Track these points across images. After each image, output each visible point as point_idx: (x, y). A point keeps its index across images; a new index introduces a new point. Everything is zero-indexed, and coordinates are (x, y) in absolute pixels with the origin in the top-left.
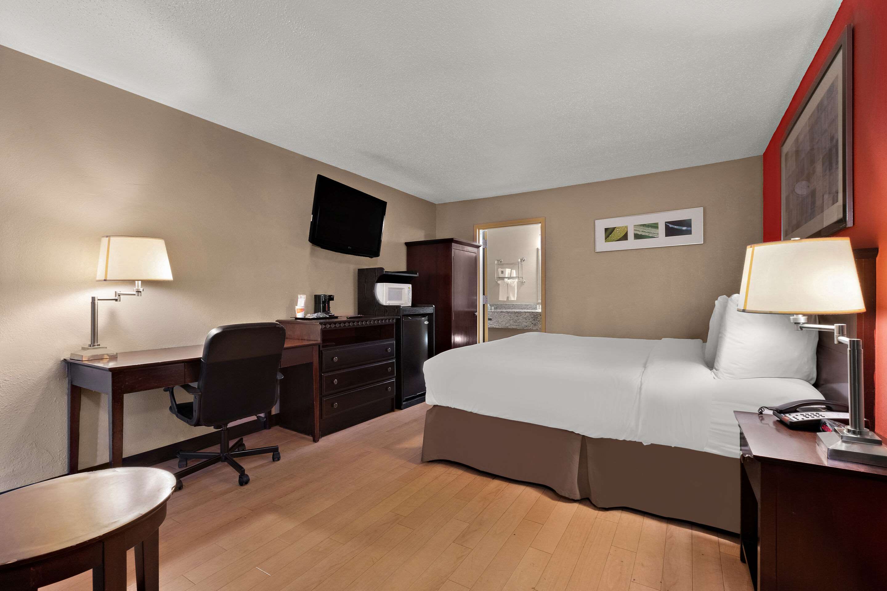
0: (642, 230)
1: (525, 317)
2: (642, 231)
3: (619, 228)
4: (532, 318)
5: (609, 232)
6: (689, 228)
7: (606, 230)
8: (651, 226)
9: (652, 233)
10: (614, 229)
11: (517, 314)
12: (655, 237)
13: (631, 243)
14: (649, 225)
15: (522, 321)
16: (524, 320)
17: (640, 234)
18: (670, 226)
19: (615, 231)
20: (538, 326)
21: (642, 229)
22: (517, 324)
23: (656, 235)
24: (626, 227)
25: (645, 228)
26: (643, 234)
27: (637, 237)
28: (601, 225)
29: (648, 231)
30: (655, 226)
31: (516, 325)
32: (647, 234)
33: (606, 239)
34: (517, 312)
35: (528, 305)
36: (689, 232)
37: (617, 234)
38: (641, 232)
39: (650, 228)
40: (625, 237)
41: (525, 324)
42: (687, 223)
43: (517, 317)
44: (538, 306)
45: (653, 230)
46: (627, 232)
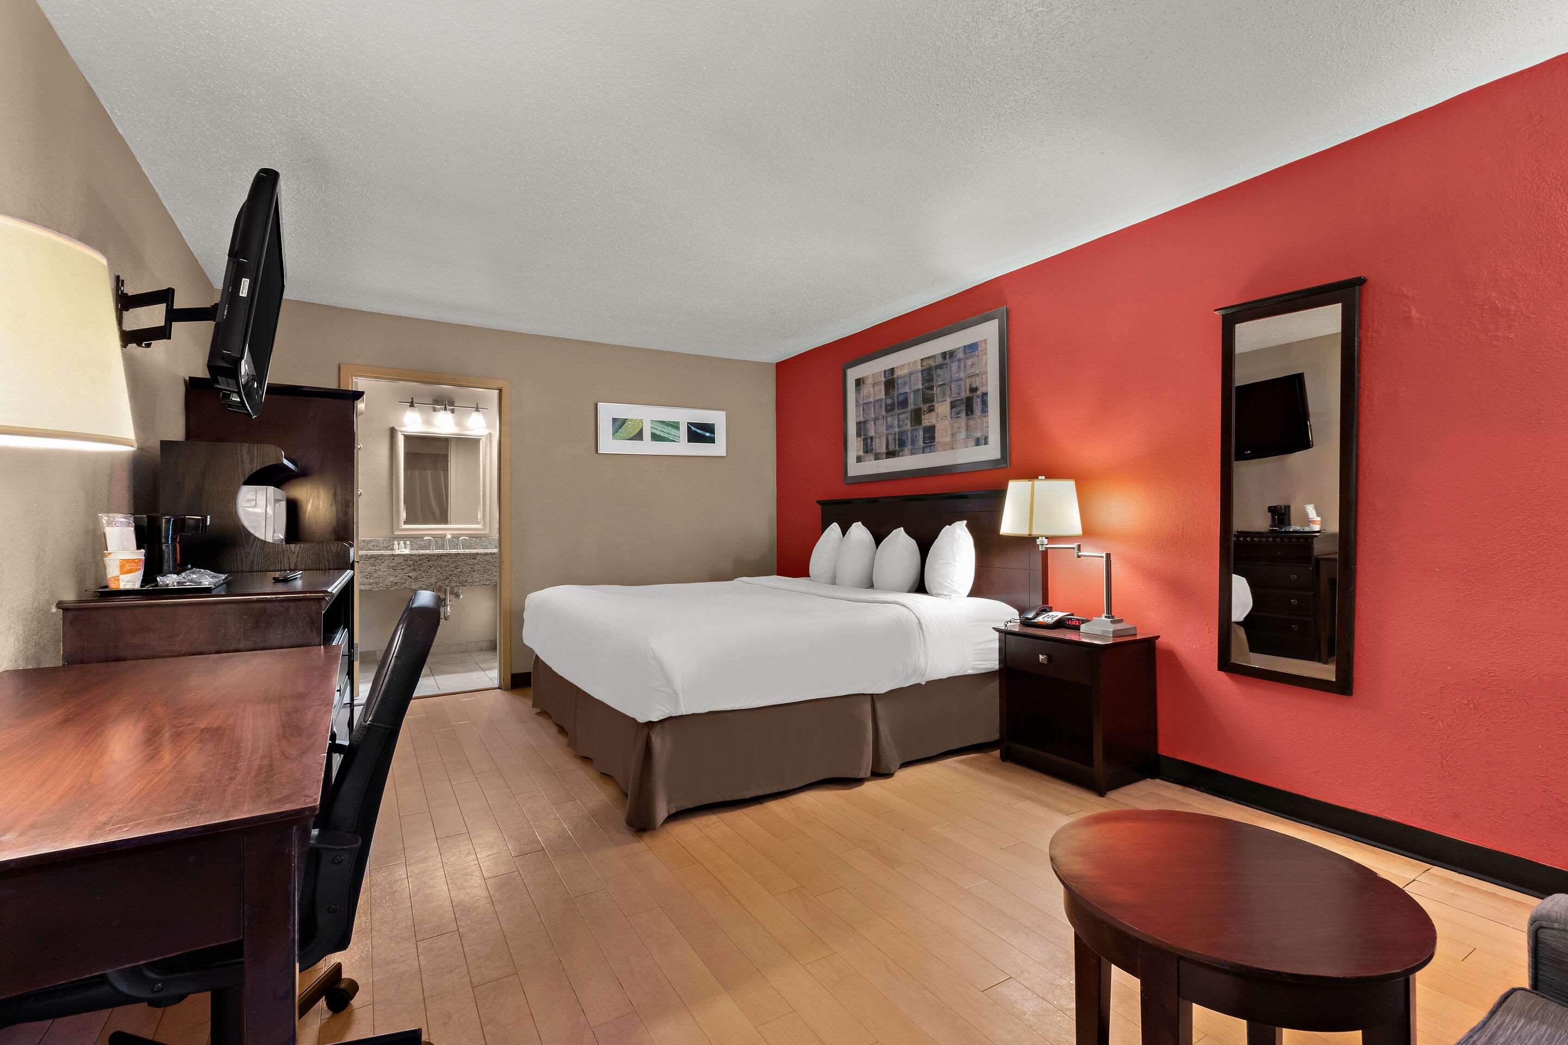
0: (661, 429)
1: (392, 565)
2: (661, 431)
3: (631, 420)
4: (410, 566)
5: (619, 424)
6: (712, 435)
7: (614, 420)
8: (671, 425)
9: (672, 435)
10: (625, 421)
11: (373, 559)
12: (676, 442)
13: (647, 447)
14: (668, 424)
15: (385, 573)
16: (390, 572)
17: (658, 434)
18: (693, 428)
19: (626, 424)
20: (424, 582)
21: (660, 427)
22: (371, 581)
23: (677, 438)
24: (641, 421)
25: (663, 426)
26: (662, 434)
27: (655, 437)
28: (608, 411)
29: (669, 432)
30: (675, 426)
31: (370, 584)
32: (667, 436)
33: (613, 435)
34: (372, 556)
35: (371, 541)
36: (711, 440)
37: (631, 430)
38: (659, 432)
39: (670, 428)
40: (639, 436)
41: (392, 579)
42: (710, 428)
43: (373, 565)
44: (396, 542)
45: (673, 431)
46: (642, 428)
